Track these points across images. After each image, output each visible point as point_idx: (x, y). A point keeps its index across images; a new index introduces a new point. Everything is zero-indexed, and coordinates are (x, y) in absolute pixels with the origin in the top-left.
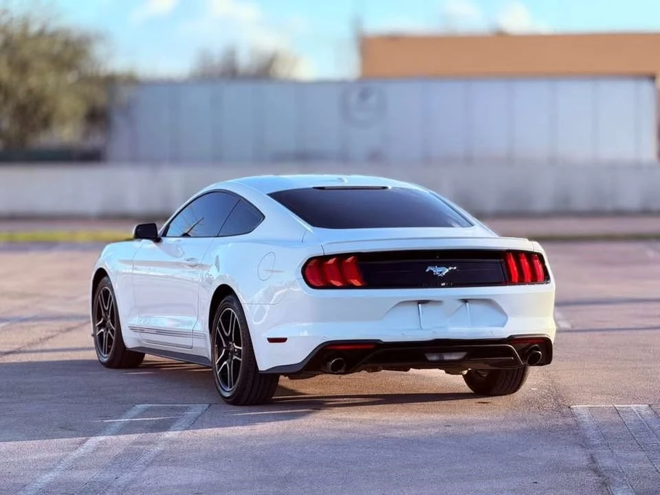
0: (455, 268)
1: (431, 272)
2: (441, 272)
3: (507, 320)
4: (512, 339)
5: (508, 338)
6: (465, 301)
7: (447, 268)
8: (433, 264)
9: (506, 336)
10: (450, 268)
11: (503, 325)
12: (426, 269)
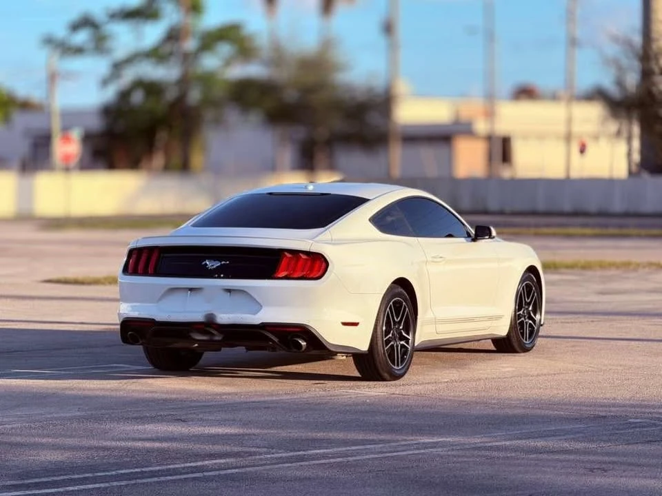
0: (228, 262)
1: (206, 264)
2: (213, 266)
3: (260, 310)
4: (264, 326)
5: (259, 324)
6: (229, 291)
7: (220, 262)
8: (208, 258)
10: (223, 263)
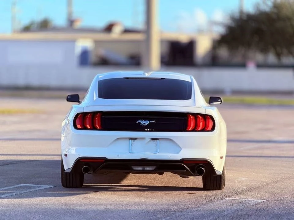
0: (154, 121)
1: (140, 123)
2: (145, 123)
3: (181, 150)
4: (183, 161)
5: (181, 159)
7: (149, 121)
8: (141, 119)
9: (179, 158)
10: (151, 122)
11: (178, 153)
12: (137, 121)
